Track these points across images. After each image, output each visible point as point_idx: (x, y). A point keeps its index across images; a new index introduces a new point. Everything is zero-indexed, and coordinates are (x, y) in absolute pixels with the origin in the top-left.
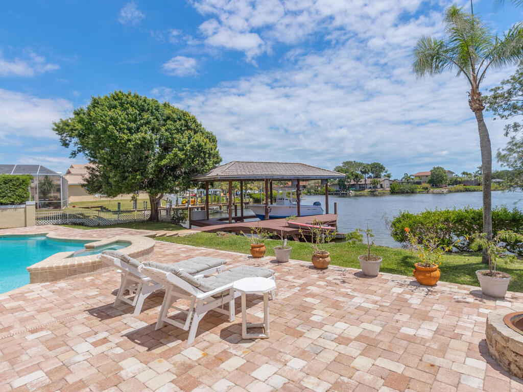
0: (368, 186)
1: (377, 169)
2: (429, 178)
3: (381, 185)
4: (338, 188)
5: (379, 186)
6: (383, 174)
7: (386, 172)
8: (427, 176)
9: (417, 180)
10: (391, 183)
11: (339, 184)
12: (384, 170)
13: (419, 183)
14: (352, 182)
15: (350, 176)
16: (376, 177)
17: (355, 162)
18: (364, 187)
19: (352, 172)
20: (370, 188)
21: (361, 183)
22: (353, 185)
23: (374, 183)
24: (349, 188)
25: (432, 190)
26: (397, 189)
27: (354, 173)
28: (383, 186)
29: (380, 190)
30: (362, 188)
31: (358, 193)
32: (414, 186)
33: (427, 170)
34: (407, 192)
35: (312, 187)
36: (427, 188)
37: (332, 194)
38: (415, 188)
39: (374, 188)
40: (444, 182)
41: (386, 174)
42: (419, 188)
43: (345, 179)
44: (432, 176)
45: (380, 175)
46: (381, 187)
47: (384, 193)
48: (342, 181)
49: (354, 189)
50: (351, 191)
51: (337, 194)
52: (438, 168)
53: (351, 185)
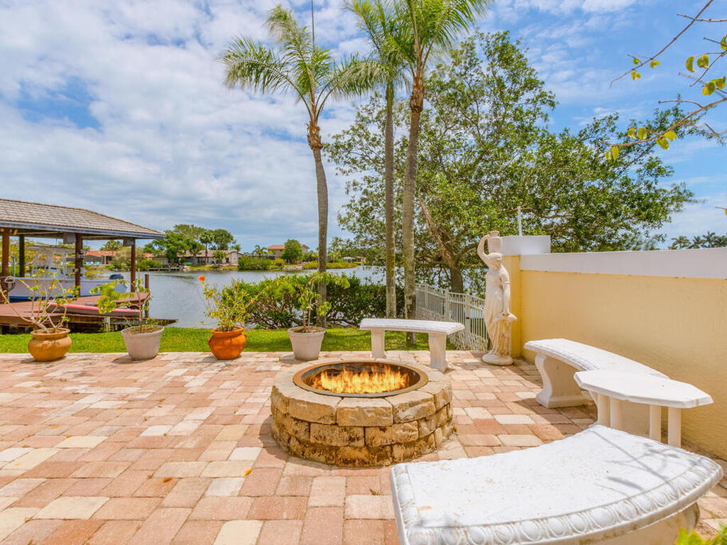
0: (210, 260)
1: (223, 238)
2: (283, 253)
3: (228, 259)
4: (165, 262)
5: (224, 260)
6: (230, 245)
7: (234, 243)
8: (281, 250)
9: (271, 254)
10: (240, 256)
11: (168, 256)
12: (232, 239)
13: (272, 258)
14: (188, 254)
15: (185, 245)
16: (222, 248)
17: (193, 226)
18: (204, 262)
19: (188, 240)
20: (213, 262)
21: (201, 256)
22: (189, 258)
23: (219, 256)
24: (182, 262)
25: (286, 266)
26: (246, 264)
27: (190, 242)
28: (230, 261)
29: (225, 266)
30: (201, 262)
31: (196, 269)
32: (266, 261)
33: (281, 243)
34: (259, 269)
35: (123, 258)
36: (280, 265)
37: (157, 270)
38: (268, 265)
39: (217, 263)
40: (298, 257)
41: (234, 245)
42: (273, 264)
43: (178, 249)
44: (287, 251)
45: (226, 246)
46: (228, 261)
47: (230, 270)
48: (173, 252)
49: (190, 263)
50: (186, 267)
51: (164, 270)
52: (292, 241)
53: (187, 258)
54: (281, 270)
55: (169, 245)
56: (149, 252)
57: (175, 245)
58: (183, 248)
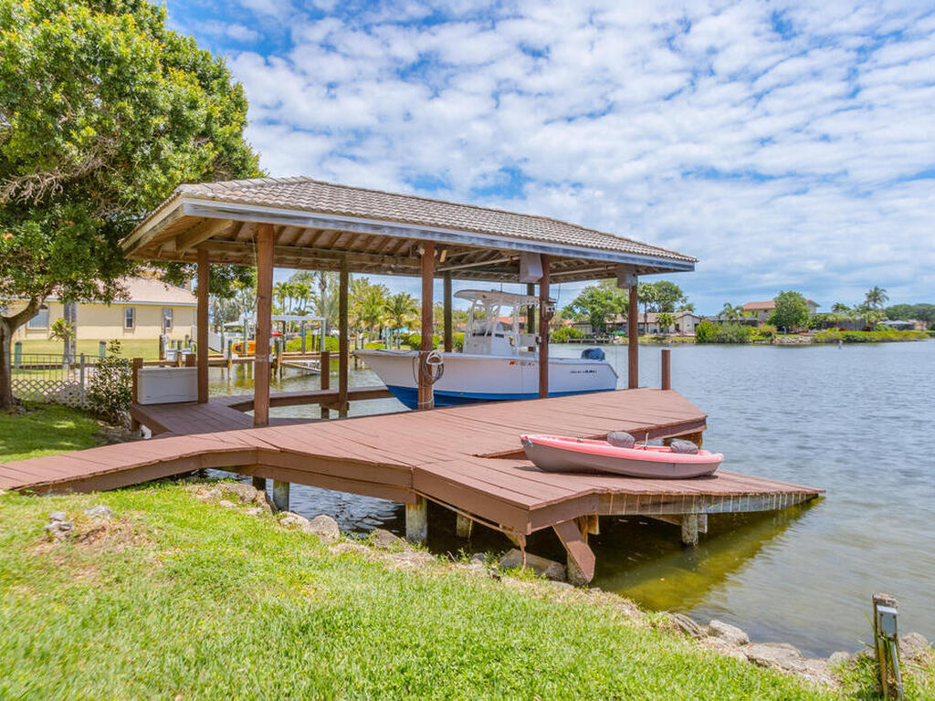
0: (651, 327)
1: (667, 295)
2: (773, 314)
3: (678, 325)
4: (587, 331)
5: (672, 328)
6: (677, 305)
7: (684, 301)
8: (766, 311)
9: (748, 317)
10: (697, 321)
11: (592, 323)
12: (680, 296)
13: (754, 323)
14: (620, 319)
15: (615, 305)
16: (665, 310)
18: (642, 330)
20: (655, 331)
22: (621, 324)
23: (664, 322)
24: (612, 330)
25: (779, 337)
26: (709, 334)
27: (622, 300)
28: (680, 328)
29: (674, 336)
32: (744, 329)
33: (769, 300)
34: (731, 342)
36: (770, 335)
37: (579, 342)
38: (748, 334)
40: (801, 322)
41: (684, 305)
42: (754, 333)
43: (605, 312)
44: (779, 310)
45: (671, 307)
46: (677, 329)
47: (683, 342)
48: (599, 317)
49: (622, 333)
50: (618, 337)
51: (588, 342)
52: (790, 295)
53: (618, 324)
54: (771, 343)
55: (594, 306)
56: (570, 317)
57: (603, 306)
58: (613, 309)
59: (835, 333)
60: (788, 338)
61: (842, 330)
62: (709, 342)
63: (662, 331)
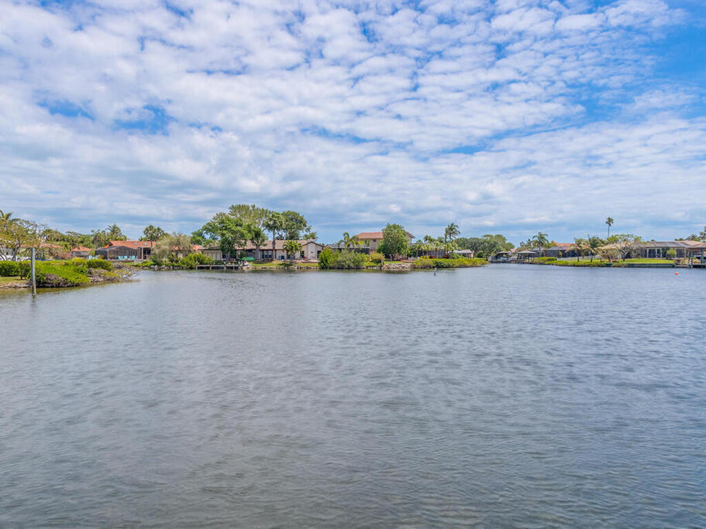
0: (279, 254)
1: (294, 223)
2: (381, 243)
3: (303, 252)
4: (218, 256)
5: (298, 255)
6: (302, 233)
7: (308, 230)
8: (375, 240)
9: (362, 245)
10: (320, 249)
11: (223, 249)
12: (305, 225)
13: (366, 251)
14: (249, 246)
15: (245, 232)
16: (291, 238)
17: (254, 207)
18: (270, 256)
19: (249, 226)
20: (283, 257)
21: (266, 248)
22: (250, 251)
23: (290, 249)
24: (242, 256)
25: (387, 264)
26: (331, 260)
27: (252, 228)
28: (305, 255)
29: (300, 262)
30: (267, 257)
31: (260, 267)
32: (360, 256)
33: (378, 232)
34: (349, 268)
35: (164, 251)
36: (379, 261)
37: (208, 268)
38: (362, 261)
40: (403, 251)
41: (308, 234)
42: (367, 260)
43: (235, 239)
44: (386, 240)
45: (297, 235)
46: (302, 256)
47: (308, 268)
48: (229, 243)
49: (252, 259)
50: (247, 263)
51: (218, 268)
52: (395, 227)
53: (247, 250)
54: (380, 270)
55: (225, 232)
56: (198, 242)
57: (233, 232)
58: (242, 236)
59: (426, 260)
60: (394, 265)
61: (431, 257)
62: (330, 268)
63: (289, 257)
